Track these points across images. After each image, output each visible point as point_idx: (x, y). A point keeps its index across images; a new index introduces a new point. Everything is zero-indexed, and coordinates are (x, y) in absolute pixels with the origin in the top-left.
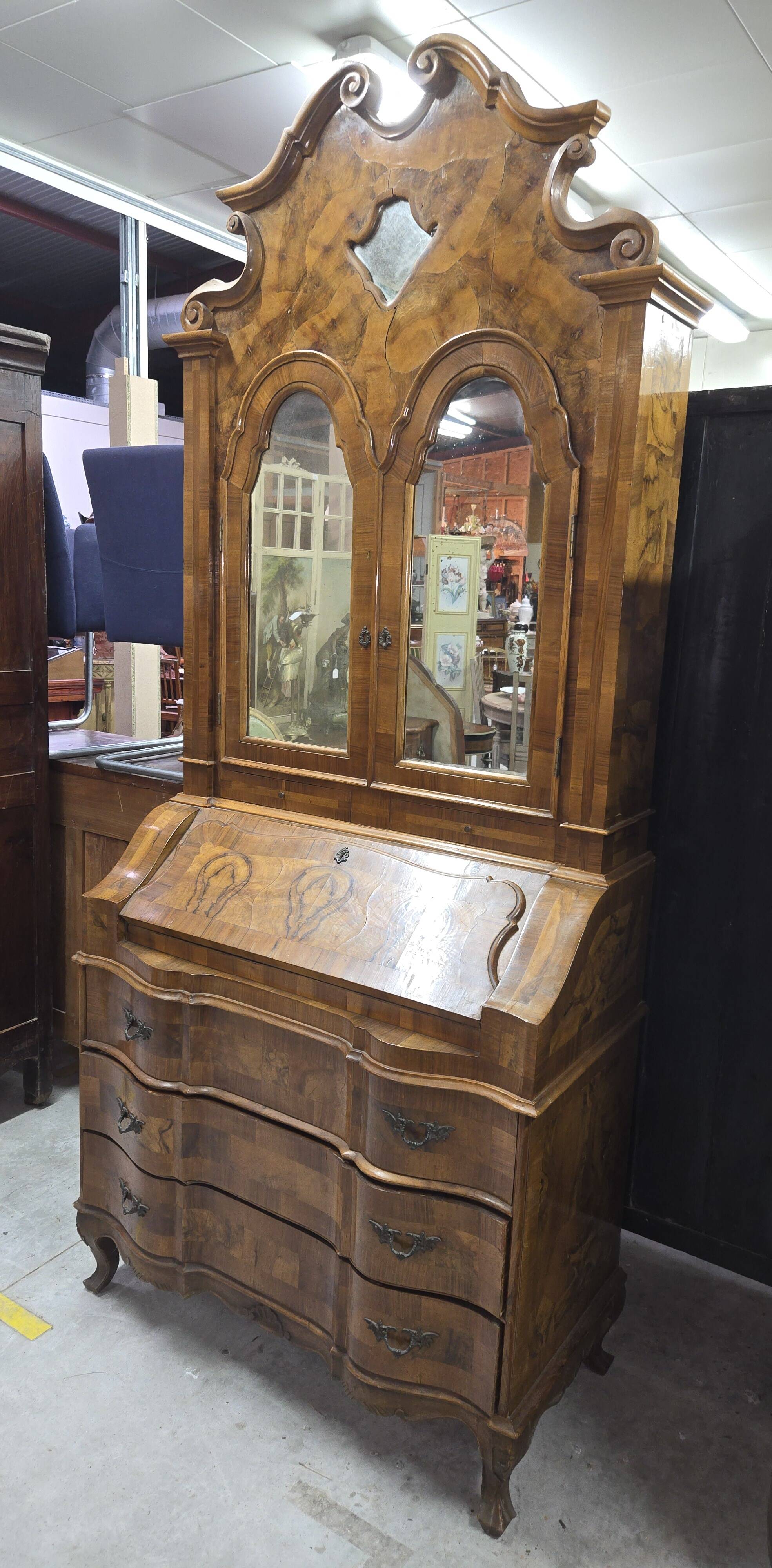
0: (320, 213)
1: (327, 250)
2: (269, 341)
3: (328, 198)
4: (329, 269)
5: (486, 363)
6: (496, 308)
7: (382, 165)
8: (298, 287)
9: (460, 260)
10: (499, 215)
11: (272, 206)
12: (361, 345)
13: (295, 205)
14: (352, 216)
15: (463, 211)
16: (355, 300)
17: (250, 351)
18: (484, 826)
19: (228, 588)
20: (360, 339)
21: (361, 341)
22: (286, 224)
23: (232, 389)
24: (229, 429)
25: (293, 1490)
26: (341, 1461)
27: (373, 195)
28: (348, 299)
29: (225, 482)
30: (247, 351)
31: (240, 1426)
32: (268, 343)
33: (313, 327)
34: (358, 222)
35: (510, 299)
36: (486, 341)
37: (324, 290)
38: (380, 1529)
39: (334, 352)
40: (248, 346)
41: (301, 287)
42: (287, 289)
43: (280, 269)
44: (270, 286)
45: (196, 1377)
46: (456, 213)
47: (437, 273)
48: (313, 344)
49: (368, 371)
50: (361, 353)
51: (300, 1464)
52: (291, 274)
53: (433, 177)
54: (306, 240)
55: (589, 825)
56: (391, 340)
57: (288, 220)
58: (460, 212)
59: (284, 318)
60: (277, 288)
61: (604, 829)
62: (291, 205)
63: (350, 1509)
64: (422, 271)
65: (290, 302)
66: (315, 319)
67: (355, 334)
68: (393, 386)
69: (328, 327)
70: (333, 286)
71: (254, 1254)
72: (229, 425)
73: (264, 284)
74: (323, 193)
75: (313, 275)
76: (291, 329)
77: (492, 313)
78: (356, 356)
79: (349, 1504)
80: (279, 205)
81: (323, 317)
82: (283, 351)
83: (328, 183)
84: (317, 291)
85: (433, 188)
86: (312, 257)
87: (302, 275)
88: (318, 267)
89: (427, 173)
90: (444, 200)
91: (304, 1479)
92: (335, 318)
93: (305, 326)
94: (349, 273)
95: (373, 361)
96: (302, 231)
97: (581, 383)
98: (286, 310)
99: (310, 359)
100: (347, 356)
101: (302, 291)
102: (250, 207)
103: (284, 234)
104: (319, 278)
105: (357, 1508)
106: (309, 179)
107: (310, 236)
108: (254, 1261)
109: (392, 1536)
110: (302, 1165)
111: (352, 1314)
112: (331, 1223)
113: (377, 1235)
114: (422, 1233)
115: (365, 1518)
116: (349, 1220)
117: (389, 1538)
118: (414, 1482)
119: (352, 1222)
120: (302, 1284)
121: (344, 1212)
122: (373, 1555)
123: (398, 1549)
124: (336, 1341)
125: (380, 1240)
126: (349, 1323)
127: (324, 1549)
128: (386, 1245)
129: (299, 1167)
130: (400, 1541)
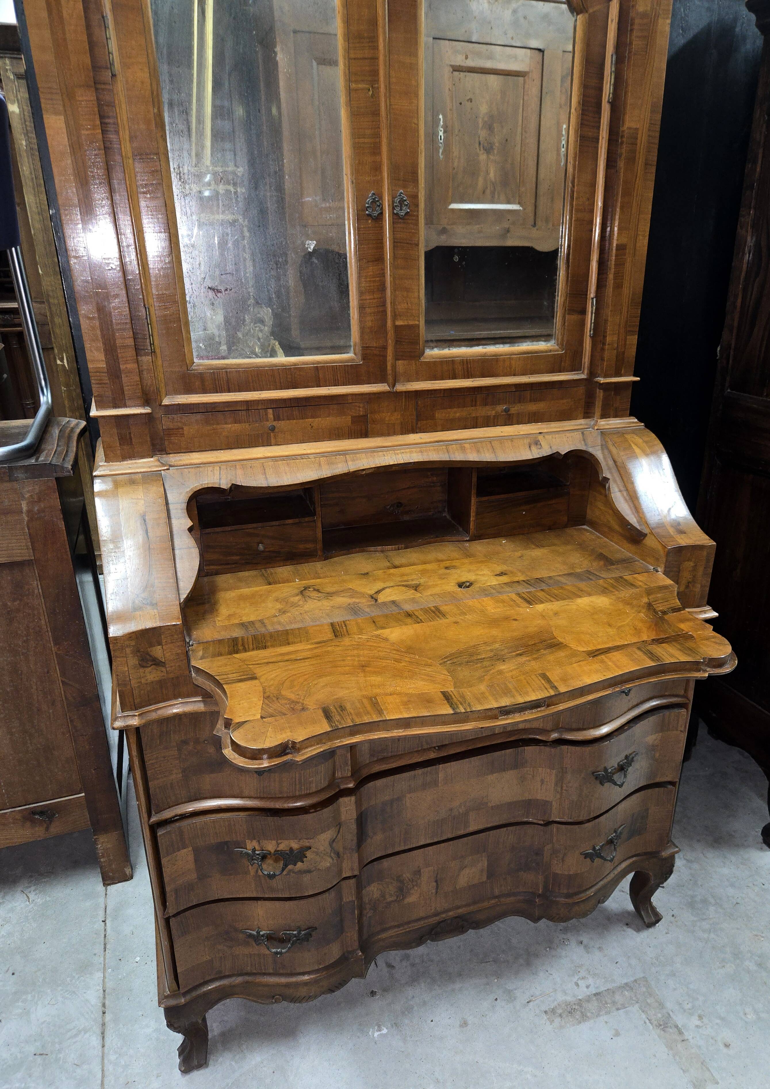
18: (520, 402)
25: (552, 1022)
26: (541, 974)
31: (464, 1024)
38: (616, 985)
45: (385, 1031)
51: (528, 1002)
55: (621, 376)
61: (635, 375)
63: (588, 994)
71: (435, 884)
79: (582, 992)
91: (544, 1008)
105: (590, 989)
108: (434, 891)
109: (625, 981)
110: (494, 775)
111: (563, 860)
112: (529, 804)
113: (598, 782)
114: (626, 757)
115: (602, 989)
116: (559, 789)
117: (626, 984)
118: (585, 939)
119: (564, 788)
120: (491, 873)
121: (556, 785)
122: (637, 1002)
123: (639, 984)
124: (540, 892)
125: (602, 784)
126: (558, 868)
127: (616, 1030)
128: (606, 784)
129: (491, 778)
130: (632, 979)
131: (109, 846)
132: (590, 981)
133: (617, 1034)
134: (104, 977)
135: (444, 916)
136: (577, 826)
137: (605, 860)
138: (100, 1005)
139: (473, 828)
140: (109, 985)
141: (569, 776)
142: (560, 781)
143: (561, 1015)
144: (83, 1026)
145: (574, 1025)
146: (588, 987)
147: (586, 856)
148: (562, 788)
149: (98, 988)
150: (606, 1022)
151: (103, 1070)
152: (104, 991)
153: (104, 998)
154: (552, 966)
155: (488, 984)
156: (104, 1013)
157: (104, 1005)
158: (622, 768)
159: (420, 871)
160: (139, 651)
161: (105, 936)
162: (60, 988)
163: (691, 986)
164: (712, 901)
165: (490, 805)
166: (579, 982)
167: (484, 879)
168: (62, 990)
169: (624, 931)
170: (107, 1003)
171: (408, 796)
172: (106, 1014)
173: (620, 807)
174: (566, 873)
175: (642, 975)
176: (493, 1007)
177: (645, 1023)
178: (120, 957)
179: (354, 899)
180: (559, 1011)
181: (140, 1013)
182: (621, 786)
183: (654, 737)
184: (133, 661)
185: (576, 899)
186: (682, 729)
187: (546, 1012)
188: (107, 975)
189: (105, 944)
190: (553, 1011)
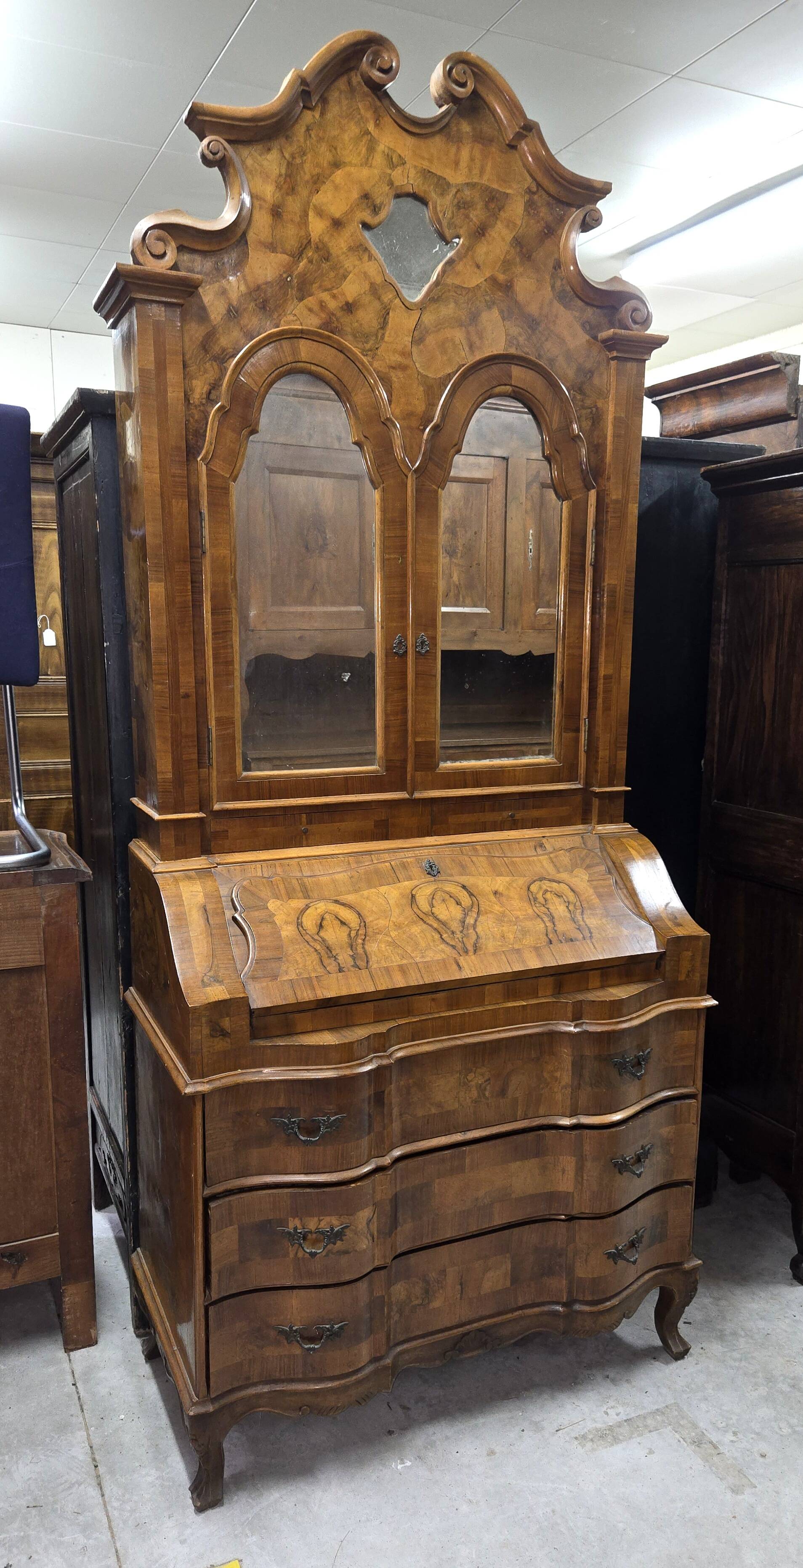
0: (327, 179)
1: (337, 224)
2: (261, 306)
3: (336, 165)
4: (339, 245)
5: (516, 385)
6: (520, 334)
7: (400, 156)
8: (301, 254)
9: (485, 280)
10: (521, 251)
11: (260, 147)
12: (382, 338)
13: (294, 158)
14: (366, 196)
15: (487, 235)
16: (374, 290)
17: (233, 313)
19: (213, 598)
20: (381, 332)
21: (383, 334)
22: (280, 175)
23: (206, 351)
24: (204, 401)
25: (584, 1446)
27: (391, 183)
28: (367, 286)
29: (204, 467)
30: (229, 311)
32: (260, 308)
33: (322, 305)
34: (375, 207)
35: (533, 330)
36: (516, 364)
37: (333, 268)
38: (648, 1411)
39: (350, 337)
40: (230, 305)
41: (304, 256)
42: (284, 252)
43: (273, 228)
44: (260, 242)
45: (408, 1464)
46: (480, 234)
47: (464, 286)
48: (324, 324)
49: (393, 368)
50: (383, 345)
51: (558, 1431)
52: (290, 234)
53: (454, 190)
54: (308, 203)
55: (615, 786)
56: (418, 341)
57: (283, 171)
58: (484, 235)
59: (283, 283)
60: (272, 247)
62: (287, 155)
63: (620, 1420)
64: (448, 280)
65: (289, 269)
66: (325, 296)
67: (375, 324)
68: (422, 389)
69: (342, 308)
70: (346, 266)
71: (460, 1287)
72: (204, 396)
73: (251, 236)
74: (329, 156)
75: (320, 246)
76: (293, 299)
77: (516, 339)
78: (377, 349)
79: (614, 1419)
80: (269, 150)
81: (334, 297)
82: (282, 322)
83: (336, 149)
84: (325, 266)
85: (456, 200)
86: (317, 227)
87: (305, 242)
88: (326, 239)
89: (449, 185)
90: (467, 216)
91: (575, 1435)
92: (350, 301)
93: (310, 301)
94: (366, 258)
95: (398, 358)
96: (304, 192)
97: (593, 418)
98: (285, 276)
99: (321, 340)
100: (368, 346)
101: (305, 261)
102: (232, 138)
103: (279, 187)
104: (328, 252)
105: (621, 1416)
106: (310, 136)
107: (314, 200)
108: (459, 1296)
109: (656, 1407)
110: (518, 1163)
111: (586, 1261)
112: (552, 1197)
113: (617, 1170)
114: (643, 1148)
115: (633, 1415)
116: (580, 1179)
117: (657, 1410)
118: (612, 1375)
119: (585, 1178)
120: (515, 1279)
121: (576, 1174)
122: (670, 1425)
123: (671, 1409)
124: (565, 1300)
125: (620, 1172)
126: (581, 1272)
127: (651, 1449)
128: (625, 1174)
129: (515, 1166)
130: (664, 1405)
131: (77, 1299)
132: (620, 1409)
133: (651, 1452)
134: (88, 1435)
135: (468, 1327)
136: (598, 1221)
137: (628, 1261)
138: (90, 1460)
139: (497, 1221)
140: (96, 1441)
141: (589, 1164)
142: (580, 1169)
143: (592, 1440)
144: (75, 1480)
145: (606, 1447)
146: (618, 1415)
147: (610, 1255)
148: (582, 1178)
149: (83, 1445)
150: (639, 1443)
151: (108, 1516)
152: (91, 1447)
153: (93, 1453)
154: (579, 1399)
155: (512, 1418)
156: (96, 1467)
157: (94, 1460)
158: (639, 1160)
159: (445, 1271)
160: (211, 1022)
161: (79, 1398)
162: (40, 1448)
163: (724, 1408)
164: (743, 1333)
165: (513, 1196)
166: (609, 1411)
167: (508, 1283)
168: (42, 1449)
169: (652, 1364)
170: (97, 1458)
171: (437, 1181)
172: (99, 1467)
173: (640, 1205)
174: (590, 1276)
175: (673, 1401)
176: (520, 1437)
177: (679, 1441)
178: (102, 1416)
179: (384, 1294)
180: (591, 1437)
181: (137, 1464)
182: (639, 1176)
183: (667, 1129)
184: (206, 1031)
185: (601, 1307)
186: (694, 1121)
187: (576, 1438)
188: (91, 1433)
189: (81, 1406)
190: (584, 1437)
